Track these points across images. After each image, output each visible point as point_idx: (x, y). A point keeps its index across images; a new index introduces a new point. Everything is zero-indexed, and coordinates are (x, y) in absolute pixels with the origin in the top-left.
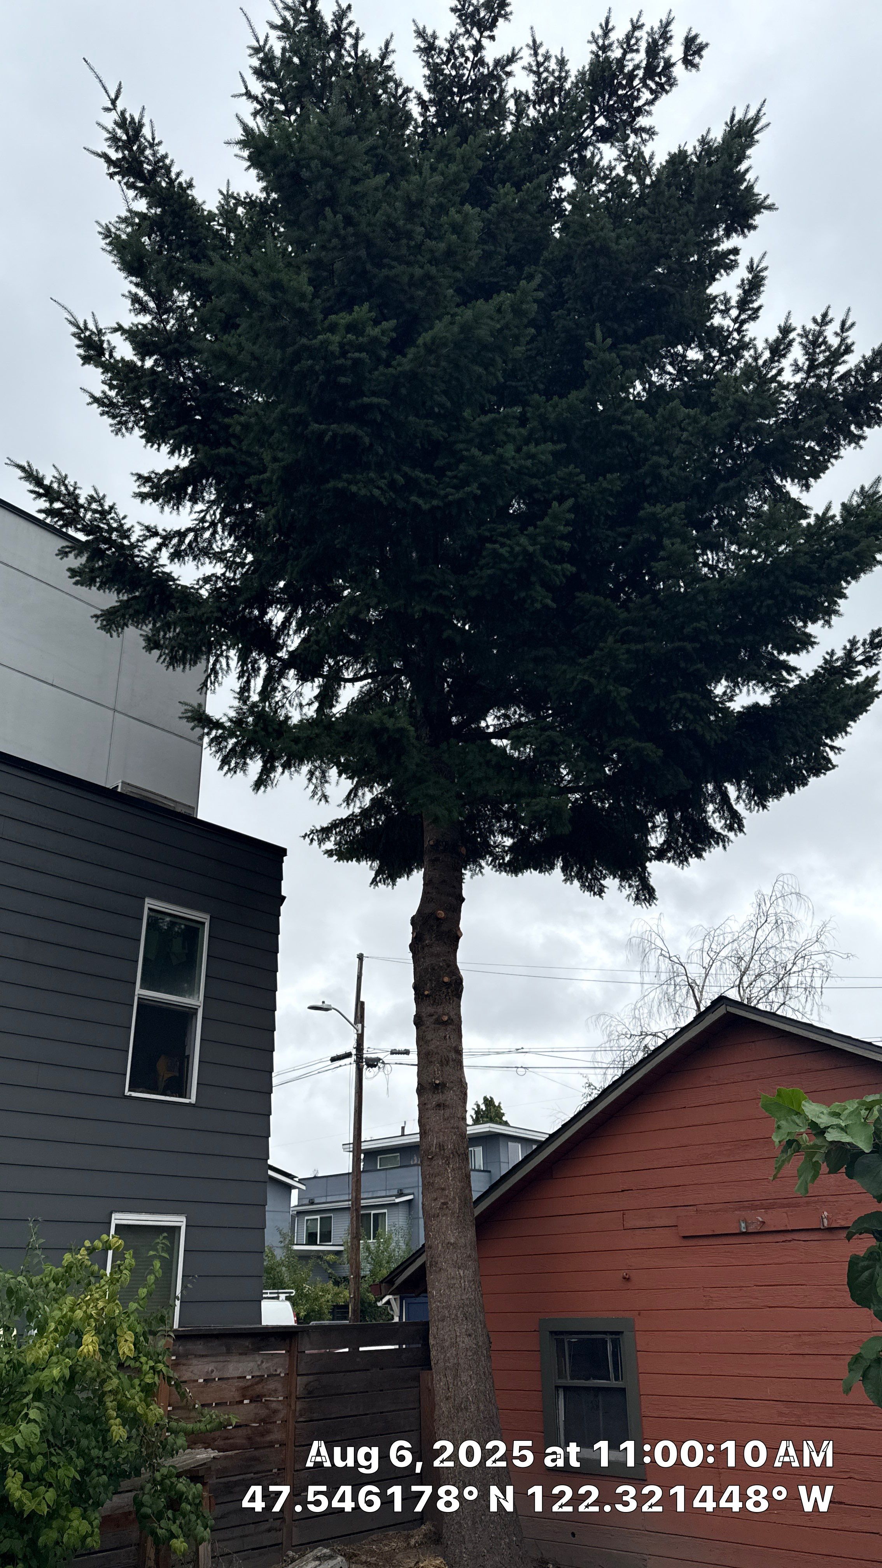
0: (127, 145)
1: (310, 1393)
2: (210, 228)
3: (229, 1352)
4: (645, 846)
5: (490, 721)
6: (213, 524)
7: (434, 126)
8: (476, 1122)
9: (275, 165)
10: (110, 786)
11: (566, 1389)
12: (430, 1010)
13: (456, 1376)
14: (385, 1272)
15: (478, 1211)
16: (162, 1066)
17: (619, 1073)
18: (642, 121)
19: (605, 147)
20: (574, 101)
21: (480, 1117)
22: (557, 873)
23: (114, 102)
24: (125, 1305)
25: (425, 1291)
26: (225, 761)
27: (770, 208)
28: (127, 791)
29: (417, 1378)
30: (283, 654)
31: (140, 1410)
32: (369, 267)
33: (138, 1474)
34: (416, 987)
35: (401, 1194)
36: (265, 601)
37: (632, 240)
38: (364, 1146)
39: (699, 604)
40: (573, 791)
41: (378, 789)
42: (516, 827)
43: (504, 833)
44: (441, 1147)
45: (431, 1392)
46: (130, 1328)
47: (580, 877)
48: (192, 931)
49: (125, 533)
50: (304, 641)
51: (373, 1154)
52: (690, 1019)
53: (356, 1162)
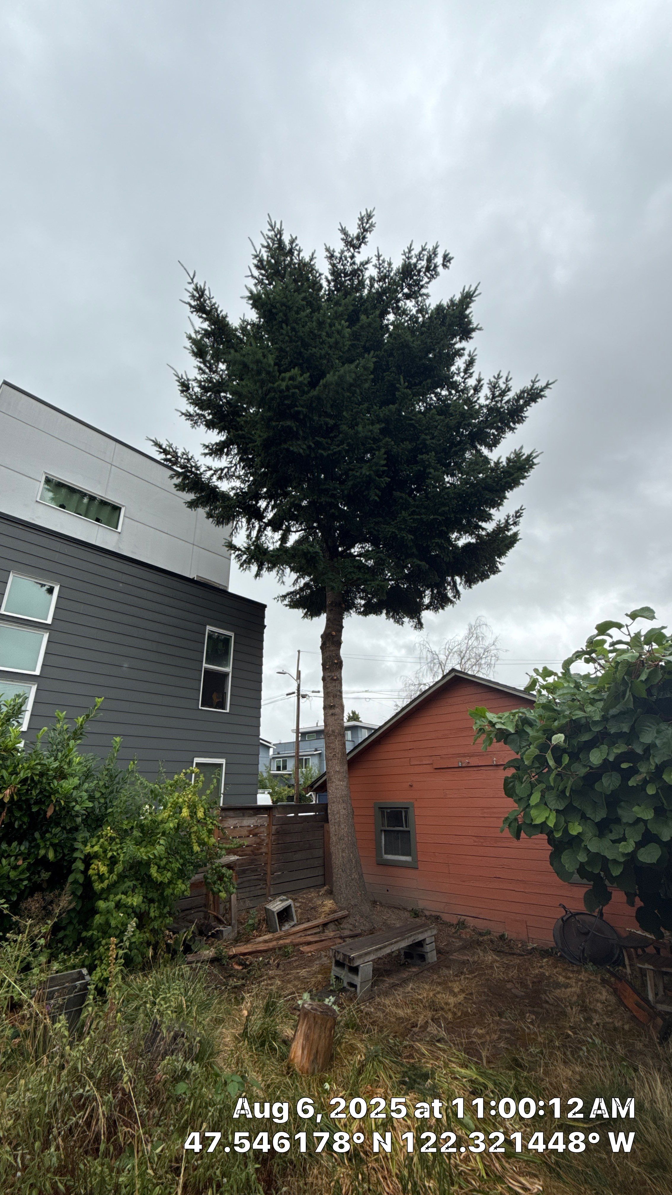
0: (199, 299)
1: (278, 833)
2: (235, 335)
3: (244, 816)
4: (421, 604)
5: (356, 550)
6: (236, 465)
7: (333, 291)
8: (348, 721)
9: (262, 306)
10: (191, 577)
11: (385, 831)
12: (329, 674)
13: (339, 826)
14: (309, 782)
15: (349, 758)
16: (215, 698)
17: (409, 701)
18: (424, 291)
19: (408, 302)
20: (395, 281)
21: (350, 719)
22: (384, 615)
23: (192, 280)
24: (200, 797)
25: (326, 791)
26: (242, 565)
27: (480, 329)
28: (199, 579)
29: (323, 827)
30: (265, 520)
31: (206, 840)
32: (302, 350)
33: (206, 866)
34: (323, 665)
35: (316, 750)
36: (257, 497)
37: (419, 342)
38: (301, 731)
39: (445, 499)
40: (391, 580)
41: (307, 579)
42: (366, 596)
43: (361, 598)
44: (333, 731)
45: (328, 832)
46: (202, 806)
47: (393, 617)
48: (227, 640)
49: (197, 468)
50: (275, 514)
51: (304, 734)
52: (440, 678)
53: (297, 737)
